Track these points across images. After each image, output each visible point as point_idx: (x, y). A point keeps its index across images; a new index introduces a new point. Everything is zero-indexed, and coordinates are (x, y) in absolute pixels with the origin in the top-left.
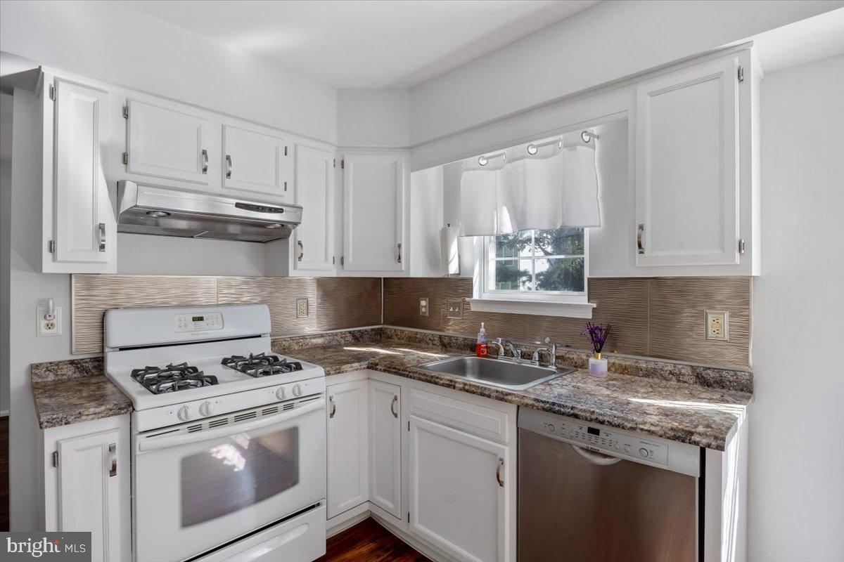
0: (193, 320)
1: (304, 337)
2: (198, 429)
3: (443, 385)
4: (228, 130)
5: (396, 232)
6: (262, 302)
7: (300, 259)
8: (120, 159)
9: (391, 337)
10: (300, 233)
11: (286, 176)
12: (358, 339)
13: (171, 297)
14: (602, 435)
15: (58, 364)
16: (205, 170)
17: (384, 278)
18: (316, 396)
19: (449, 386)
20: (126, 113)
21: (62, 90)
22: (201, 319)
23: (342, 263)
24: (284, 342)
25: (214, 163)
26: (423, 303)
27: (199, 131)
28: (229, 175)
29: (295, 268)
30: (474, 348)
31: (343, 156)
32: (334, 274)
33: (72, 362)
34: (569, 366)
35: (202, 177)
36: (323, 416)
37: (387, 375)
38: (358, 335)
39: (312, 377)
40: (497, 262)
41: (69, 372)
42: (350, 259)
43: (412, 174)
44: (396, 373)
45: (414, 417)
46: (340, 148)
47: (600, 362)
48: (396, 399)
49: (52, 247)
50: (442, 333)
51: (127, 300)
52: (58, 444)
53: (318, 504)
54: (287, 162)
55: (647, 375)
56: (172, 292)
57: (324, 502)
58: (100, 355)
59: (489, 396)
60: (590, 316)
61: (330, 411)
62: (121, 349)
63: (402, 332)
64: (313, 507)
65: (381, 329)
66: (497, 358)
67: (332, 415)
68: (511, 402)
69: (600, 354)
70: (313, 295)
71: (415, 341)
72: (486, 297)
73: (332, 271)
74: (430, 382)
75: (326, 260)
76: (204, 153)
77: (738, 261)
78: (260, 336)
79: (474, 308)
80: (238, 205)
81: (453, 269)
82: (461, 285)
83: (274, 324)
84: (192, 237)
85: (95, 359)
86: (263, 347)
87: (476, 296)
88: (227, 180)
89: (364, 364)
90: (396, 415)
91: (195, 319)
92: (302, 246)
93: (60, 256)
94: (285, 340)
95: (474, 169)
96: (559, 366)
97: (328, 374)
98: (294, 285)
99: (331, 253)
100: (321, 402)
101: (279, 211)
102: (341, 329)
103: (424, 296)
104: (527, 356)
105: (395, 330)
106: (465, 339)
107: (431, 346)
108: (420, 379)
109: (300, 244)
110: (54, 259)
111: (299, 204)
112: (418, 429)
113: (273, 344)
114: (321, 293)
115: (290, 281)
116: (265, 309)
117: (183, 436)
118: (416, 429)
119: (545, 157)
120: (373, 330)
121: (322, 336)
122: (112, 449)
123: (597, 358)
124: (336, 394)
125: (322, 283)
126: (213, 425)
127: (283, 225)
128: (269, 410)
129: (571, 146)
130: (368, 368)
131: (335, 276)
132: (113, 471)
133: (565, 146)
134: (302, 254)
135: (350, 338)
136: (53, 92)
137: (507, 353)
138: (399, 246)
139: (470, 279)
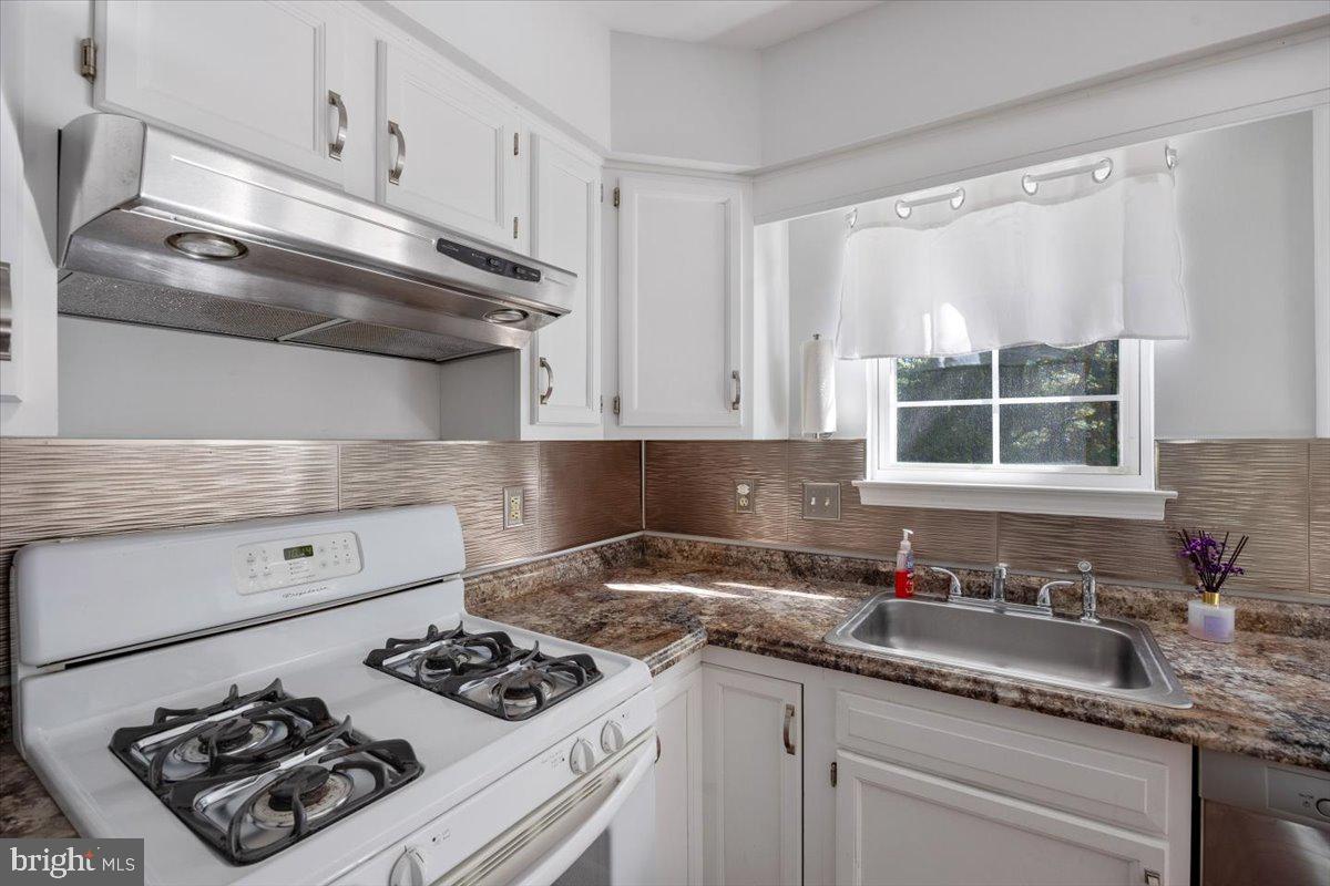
0: (287, 558)
4: (389, 56)
6: (441, 501)
7: (544, 399)
10: (543, 342)
13: (219, 498)
16: (336, 148)
17: (647, 442)
18: (641, 737)
22: (306, 551)
23: (617, 410)
24: (482, 585)
25: (359, 135)
26: (743, 489)
27: (319, 39)
28: (395, 174)
29: (532, 421)
31: (618, 182)
32: (597, 434)
38: (609, 554)
42: (631, 404)
43: (757, 229)
45: (849, 756)
46: (610, 163)
48: (792, 715)
51: (84, 513)
54: (518, 170)
56: (223, 483)
59: (1118, 725)
60: (1160, 516)
65: (644, 540)
66: (946, 601)
68: (1179, 738)
69: (1217, 595)
70: (533, 478)
71: (727, 564)
73: (593, 426)
75: (589, 404)
76: (337, 103)
78: (441, 581)
79: (867, 499)
80: (442, 247)
84: (276, 340)
87: (872, 473)
88: (390, 187)
89: (701, 634)
90: (792, 749)
91: (289, 554)
92: (549, 369)
94: (484, 581)
95: (887, 224)
96: (1103, 617)
97: (653, 675)
98: (499, 459)
99: (599, 388)
101: (537, 276)
102: (579, 545)
105: (675, 541)
106: (847, 560)
107: (765, 572)
109: (542, 363)
112: (863, 782)
116: (449, 517)
118: (858, 785)
119: (1054, 201)
120: (630, 541)
121: (550, 563)
123: (1211, 602)
125: (548, 453)
130: (710, 642)
131: (602, 439)
133: (1131, 173)
134: (550, 390)
138: (737, 376)
139: (864, 442)
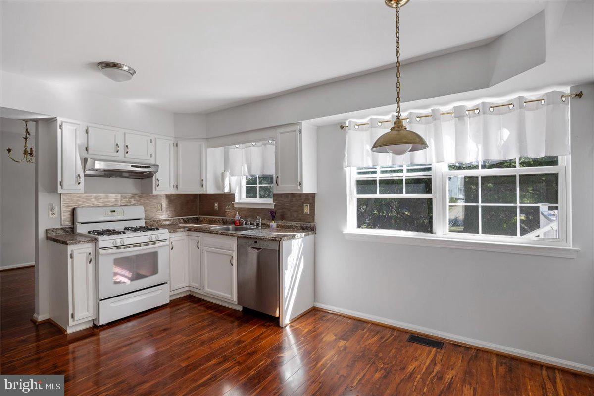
0: (111, 212)
1: (160, 221)
2: (120, 248)
3: (214, 233)
4: (127, 135)
5: (201, 174)
6: (140, 205)
7: (158, 186)
8: (85, 150)
9: (202, 221)
10: (158, 175)
11: (151, 151)
12: (186, 221)
13: (101, 203)
14: (258, 243)
15: (57, 229)
16: (118, 151)
17: (199, 194)
18: (165, 240)
19: (216, 233)
20: (87, 131)
21: (64, 125)
22: (114, 211)
23: (177, 187)
25: (121, 148)
26: (216, 205)
27: (115, 136)
28: (127, 153)
29: (156, 190)
30: (234, 223)
31: (177, 141)
32: (173, 192)
33: (62, 229)
34: (266, 226)
35: (117, 154)
36: (168, 248)
37: (195, 232)
39: (163, 233)
40: (246, 187)
41: (61, 232)
42: (180, 186)
43: (209, 150)
44: (198, 231)
45: (205, 248)
46: (175, 138)
47: (274, 224)
48: (198, 242)
49: (61, 184)
50: (224, 218)
51: (84, 204)
52: (72, 251)
53: (166, 283)
54: (151, 146)
55: (288, 228)
56: (101, 201)
57: (169, 282)
58: (73, 226)
59: (228, 235)
60: (273, 208)
61: (171, 247)
62: (82, 223)
63: (207, 218)
64: (164, 284)
65: (198, 218)
66: (242, 226)
67: (172, 249)
68: (234, 236)
69: (274, 221)
70: (164, 203)
71: (212, 222)
72: (241, 202)
73: (173, 191)
74: (210, 233)
75: (170, 186)
76: (117, 145)
77: (299, 188)
78: (140, 219)
79: (236, 206)
80: (132, 166)
81: (227, 190)
82: (230, 197)
83: (146, 215)
85: (71, 228)
86: (142, 223)
87: (237, 201)
88: (126, 155)
89: (186, 229)
90: (199, 248)
93: (65, 187)
94: (151, 222)
95: (234, 149)
96: (262, 227)
97: (170, 232)
98: (155, 197)
99: (172, 183)
100: (167, 242)
101: (150, 167)
102: (177, 217)
103: (216, 202)
104: (252, 224)
106: (231, 219)
108: (206, 232)
109: (158, 180)
110: (62, 188)
111: (157, 164)
112: (207, 252)
113: (146, 223)
114: (167, 201)
115: (153, 195)
116: (142, 208)
117: (114, 250)
120: (193, 218)
121: (169, 220)
122: (90, 254)
124: (174, 241)
125: (168, 197)
126: (125, 248)
127: (151, 173)
128: (146, 244)
129: (265, 144)
130: (188, 231)
132: (90, 262)
134: (159, 184)
135: (182, 221)
136: (61, 126)
137: (246, 224)
138: (202, 180)
139: (234, 194)
